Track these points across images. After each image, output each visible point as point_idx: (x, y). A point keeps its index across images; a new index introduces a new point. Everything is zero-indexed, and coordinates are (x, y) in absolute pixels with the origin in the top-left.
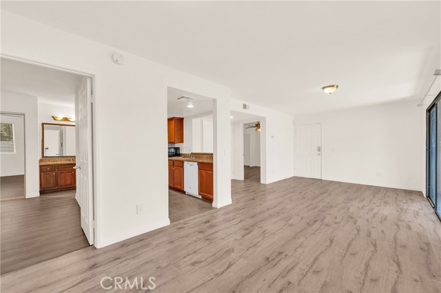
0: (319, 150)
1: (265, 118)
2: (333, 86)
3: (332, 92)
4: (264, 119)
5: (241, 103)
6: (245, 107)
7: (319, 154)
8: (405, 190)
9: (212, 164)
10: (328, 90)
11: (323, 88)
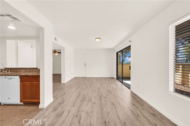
0: (85, 65)
1: (64, 48)
2: (99, 38)
3: (99, 41)
6: (55, 39)
7: (85, 67)
8: (110, 78)
9: (39, 76)
10: (97, 40)
11: (96, 39)
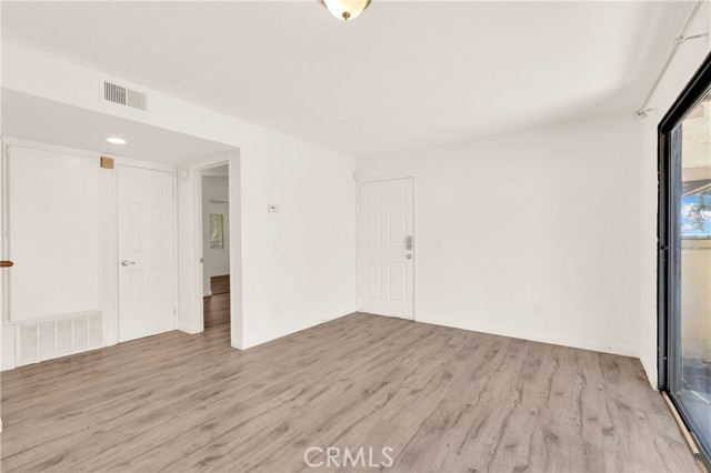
0: (409, 247)
4: (237, 151)
5: (97, 79)
7: (409, 257)
